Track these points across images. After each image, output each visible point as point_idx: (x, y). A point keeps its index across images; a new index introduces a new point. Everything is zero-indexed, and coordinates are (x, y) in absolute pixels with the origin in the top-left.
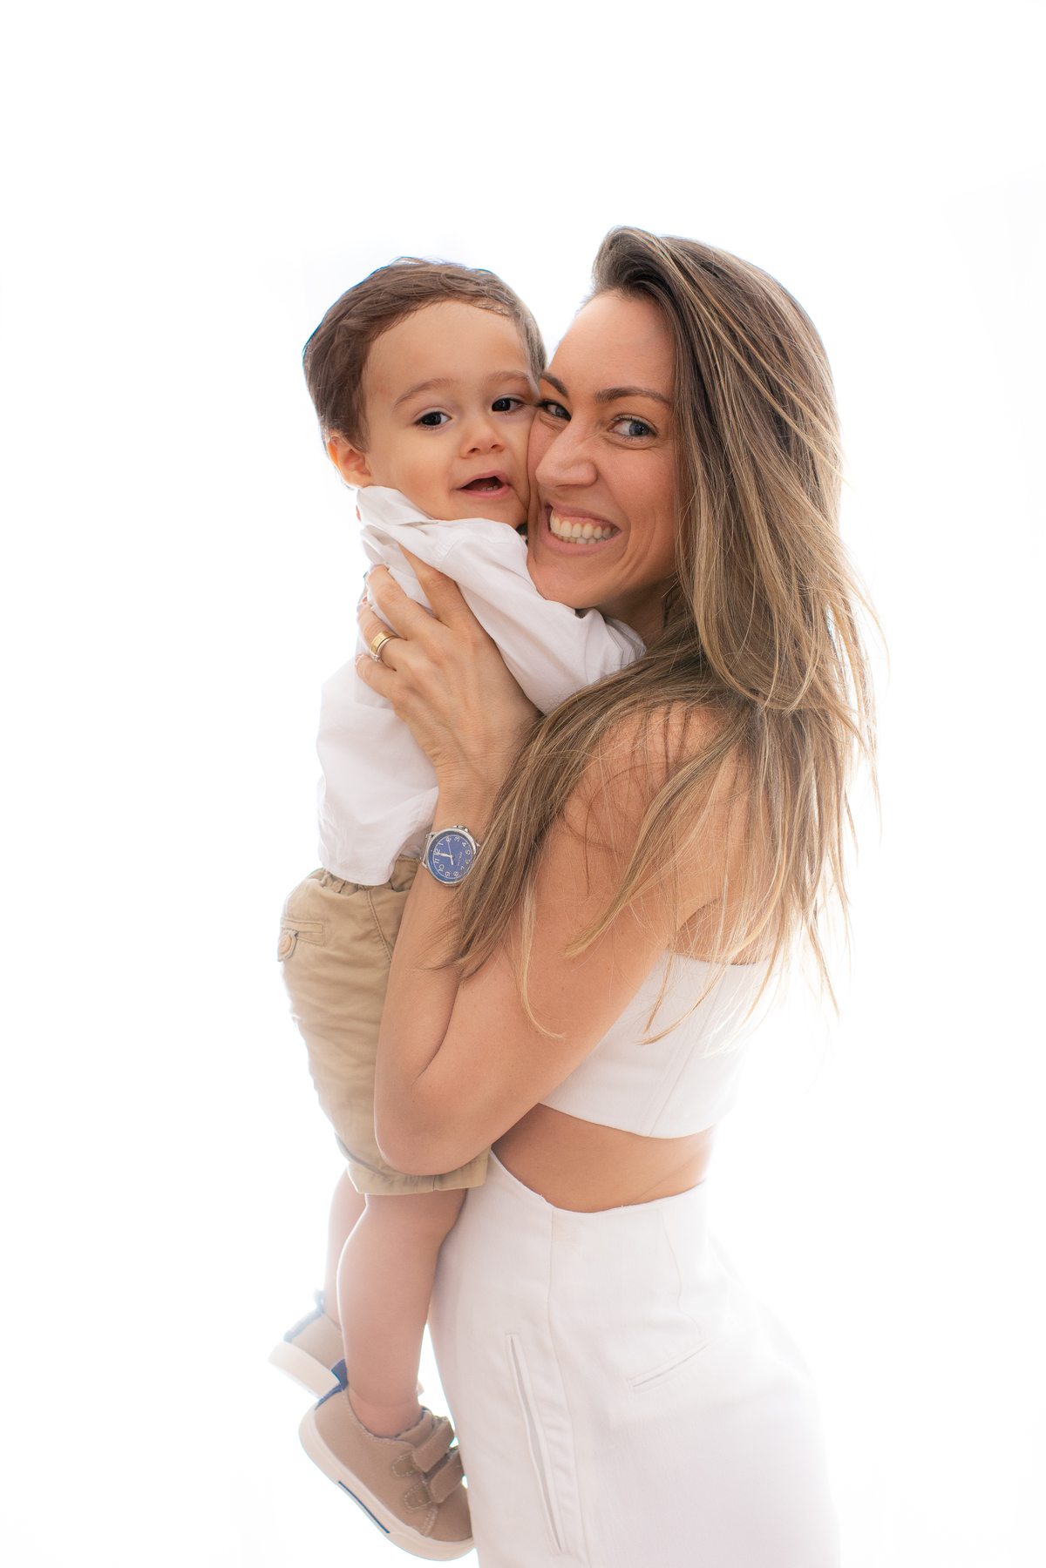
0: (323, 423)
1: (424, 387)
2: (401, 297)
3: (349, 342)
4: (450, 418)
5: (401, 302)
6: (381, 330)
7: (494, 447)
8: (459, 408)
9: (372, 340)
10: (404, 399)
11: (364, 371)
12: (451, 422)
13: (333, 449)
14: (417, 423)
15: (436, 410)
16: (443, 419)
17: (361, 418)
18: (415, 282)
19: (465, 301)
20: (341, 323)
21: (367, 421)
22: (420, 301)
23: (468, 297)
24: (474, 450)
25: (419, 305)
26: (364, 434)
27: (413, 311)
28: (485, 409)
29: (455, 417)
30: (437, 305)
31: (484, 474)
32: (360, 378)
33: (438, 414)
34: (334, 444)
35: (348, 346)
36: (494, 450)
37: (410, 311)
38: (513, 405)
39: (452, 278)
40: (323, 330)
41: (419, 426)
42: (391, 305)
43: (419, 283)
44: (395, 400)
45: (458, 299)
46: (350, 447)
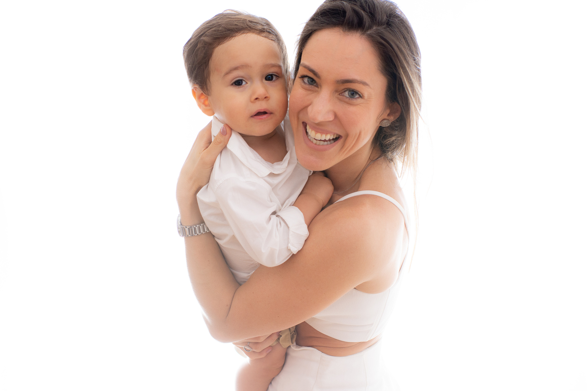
0: (190, 81)
1: (236, 69)
2: (229, 30)
3: (204, 47)
4: (247, 83)
5: (229, 32)
6: (219, 44)
7: (265, 98)
8: (250, 79)
9: (214, 48)
10: (227, 73)
11: (210, 61)
12: (247, 85)
13: (194, 93)
14: (232, 84)
15: (241, 78)
16: (244, 83)
17: (208, 80)
18: (236, 23)
19: (257, 34)
20: (202, 38)
21: (210, 82)
22: (237, 32)
23: (258, 32)
24: (257, 99)
25: (237, 34)
26: (209, 88)
27: (234, 36)
28: (262, 80)
29: (249, 83)
30: (245, 35)
31: (261, 110)
32: (208, 63)
33: (241, 80)
34: (195, 90)
35: (204, 49)
36: (265, 99)
37: (232, 37)
38: (274, 78)
39: (251, 22)
40: (192, 40)
41: (233, 86)
42: (224, 33)
43: (237, 24)
44: (223, 74)
45: (253, 32)
46: (202, 92)
